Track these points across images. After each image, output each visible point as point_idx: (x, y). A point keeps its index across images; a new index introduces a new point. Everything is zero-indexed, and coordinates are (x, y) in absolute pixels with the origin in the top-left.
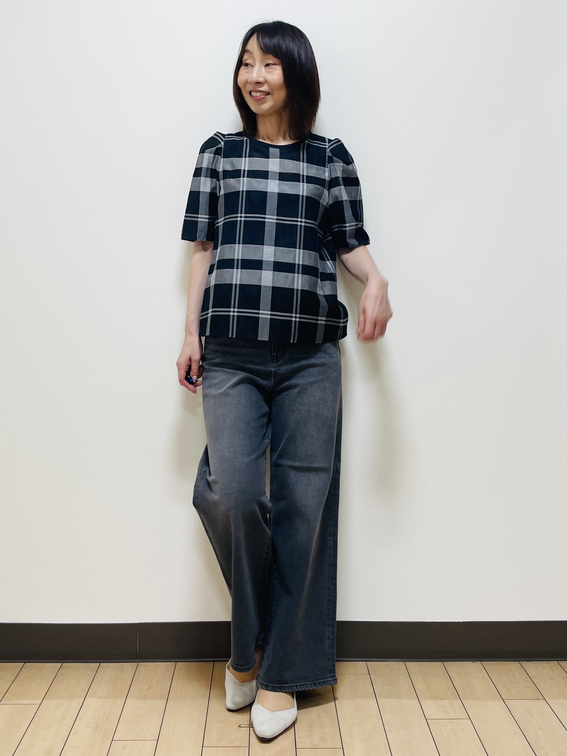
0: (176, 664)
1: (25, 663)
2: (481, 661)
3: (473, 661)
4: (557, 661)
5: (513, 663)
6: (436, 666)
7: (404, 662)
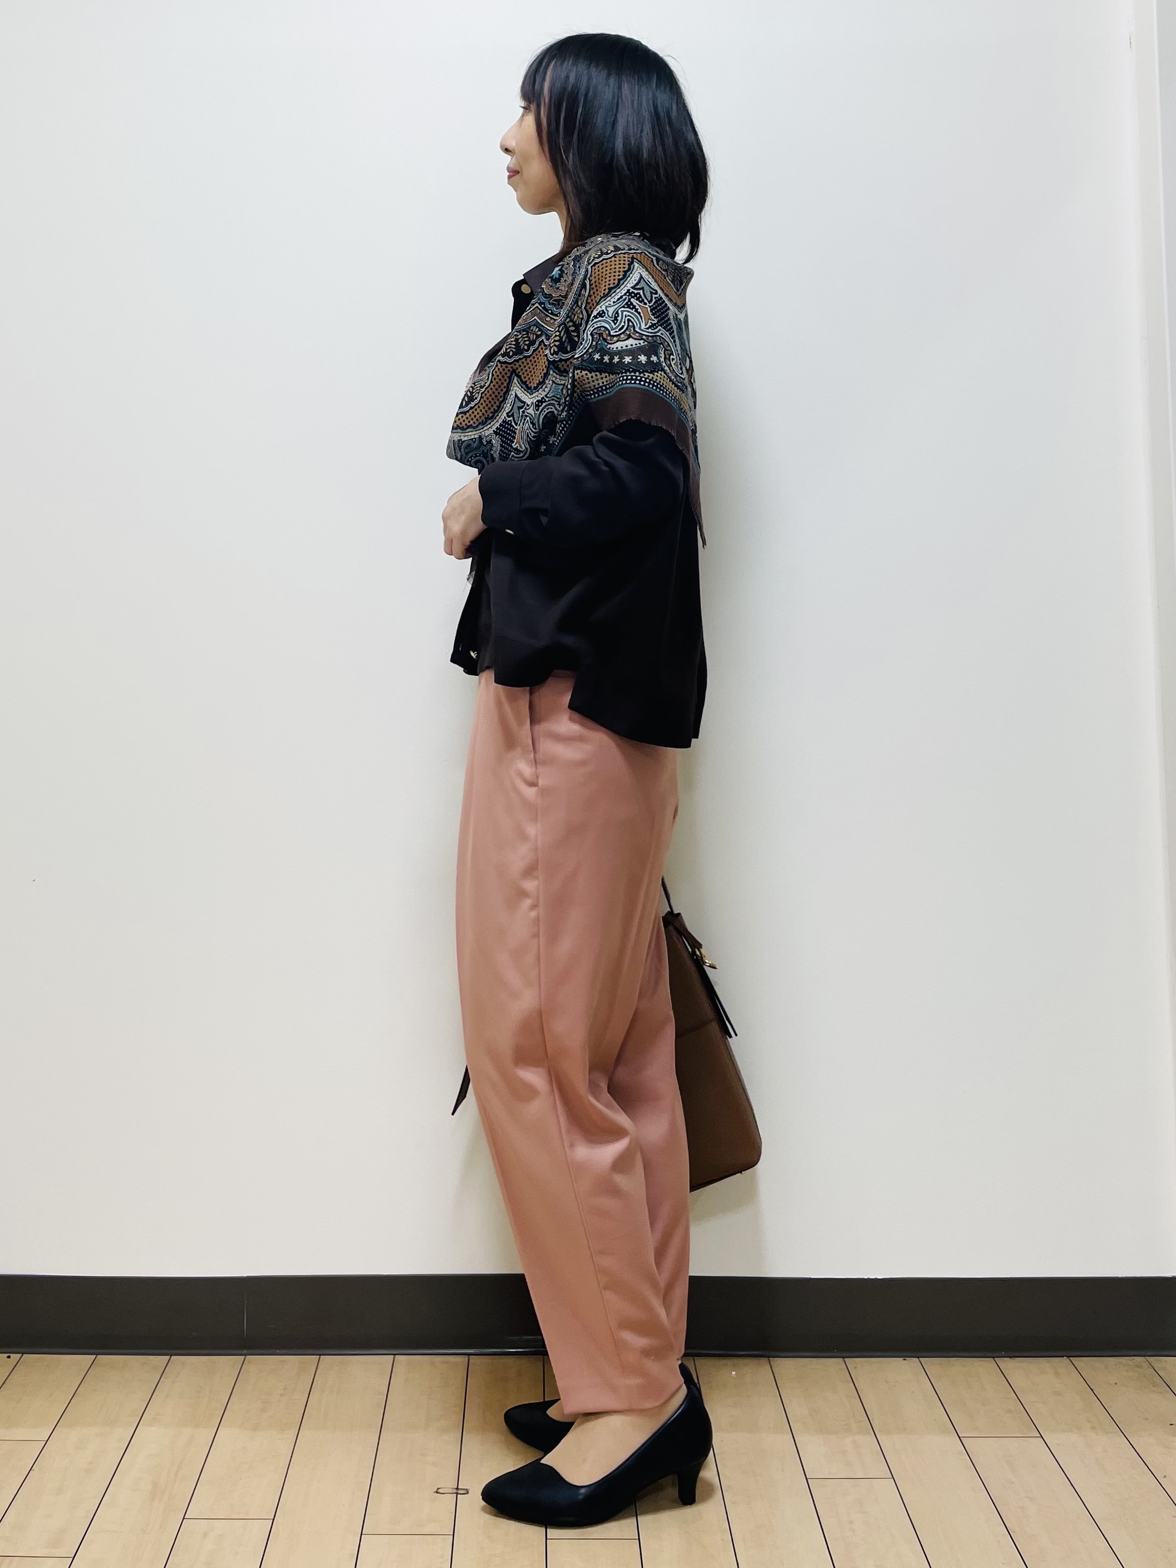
0: (319, 1358)
1: (23, 1354)
2: (918, 1358)
3: (904, 1357)
4: (1069, 1357)
5: (982, 1361)
6: (832, 1366)
7: (769, 1357)
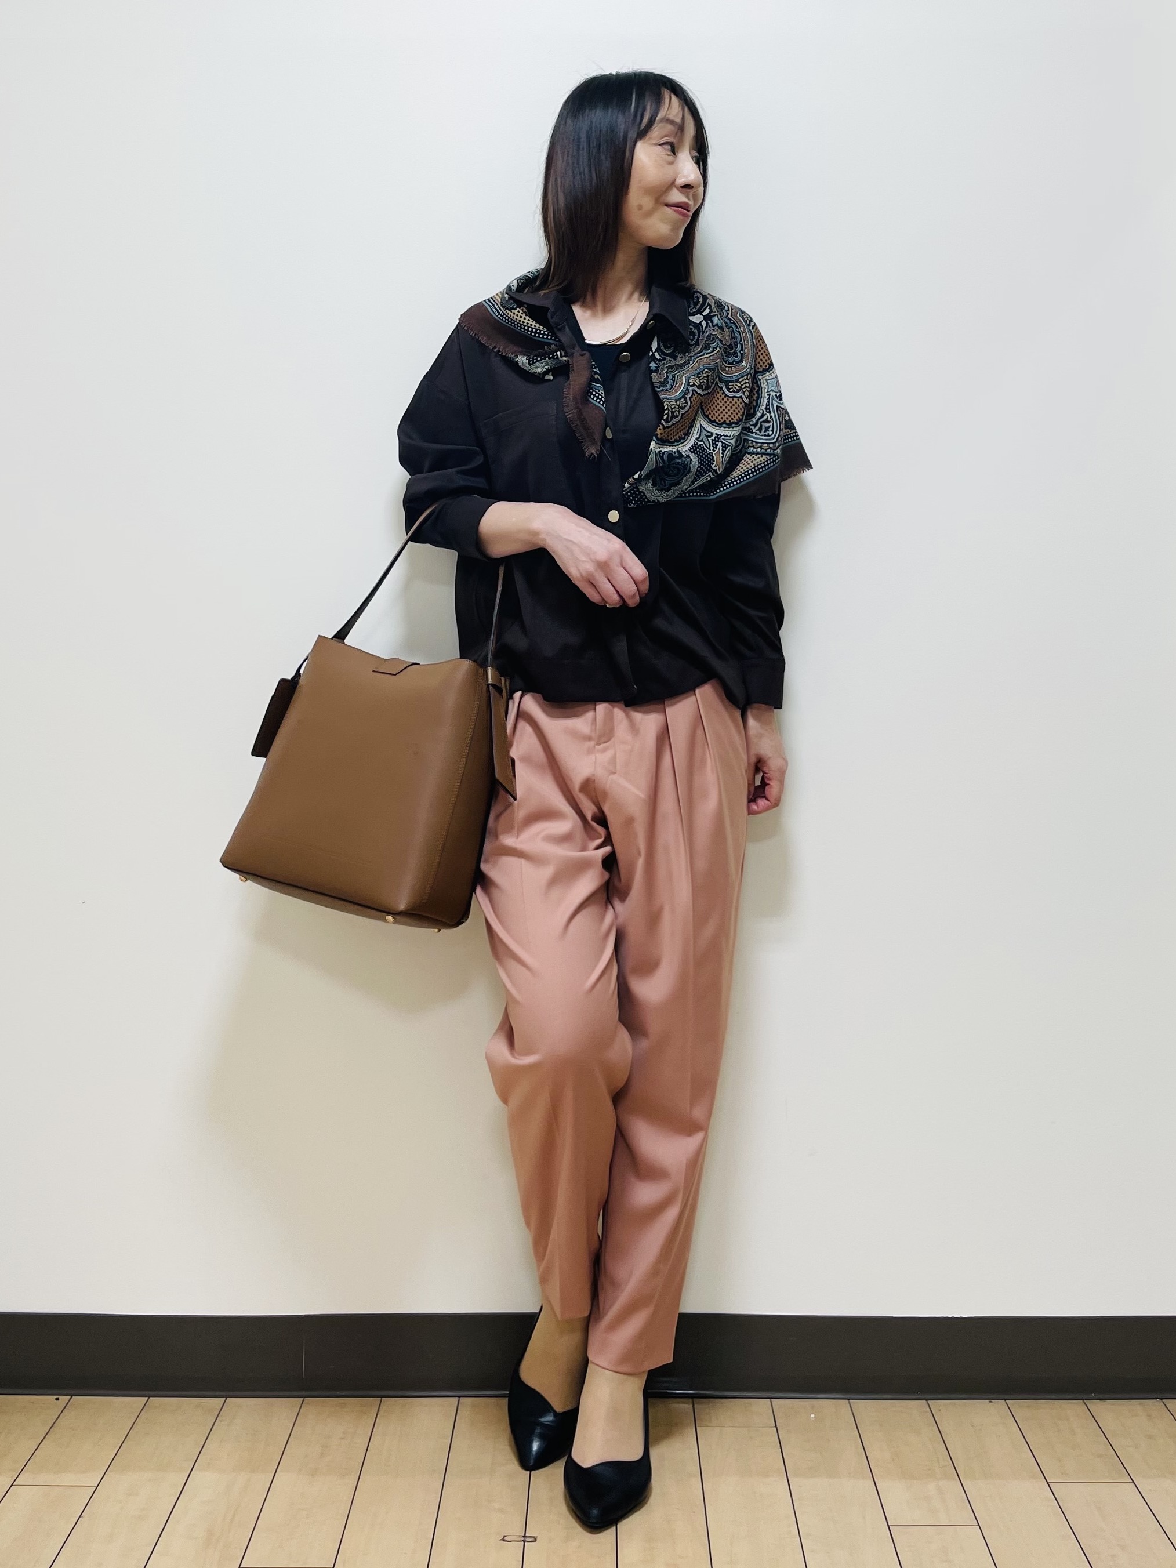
0: (381, 1401)
1: (72, 1396)
2: (1005, 1400)
3: (990, 1399)
4: (1161, 1399)
5: (1071, 1403)
6: (913, 1409)
7: (849, 1399)
